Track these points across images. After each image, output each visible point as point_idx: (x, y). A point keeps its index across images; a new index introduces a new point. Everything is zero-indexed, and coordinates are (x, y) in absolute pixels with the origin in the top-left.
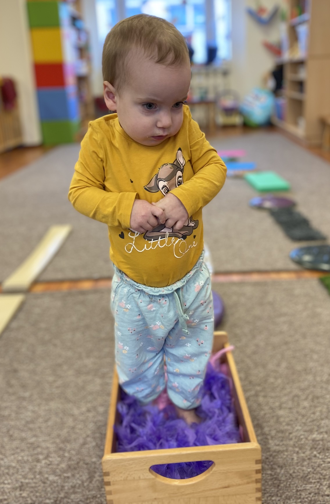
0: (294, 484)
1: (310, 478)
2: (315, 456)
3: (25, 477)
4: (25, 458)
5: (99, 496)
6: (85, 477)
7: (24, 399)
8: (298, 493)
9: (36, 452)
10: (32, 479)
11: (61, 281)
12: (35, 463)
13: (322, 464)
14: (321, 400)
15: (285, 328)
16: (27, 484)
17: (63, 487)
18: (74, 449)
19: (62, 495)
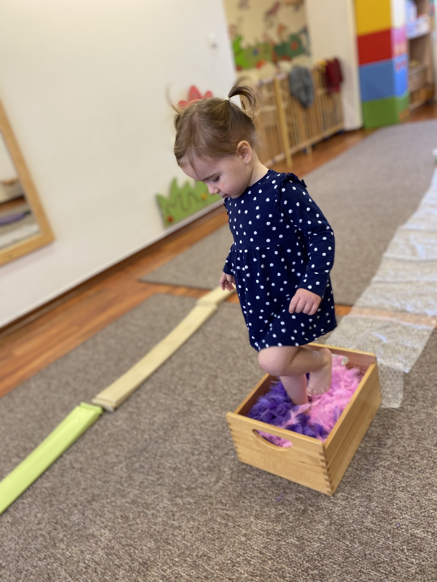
18: (218, 456)
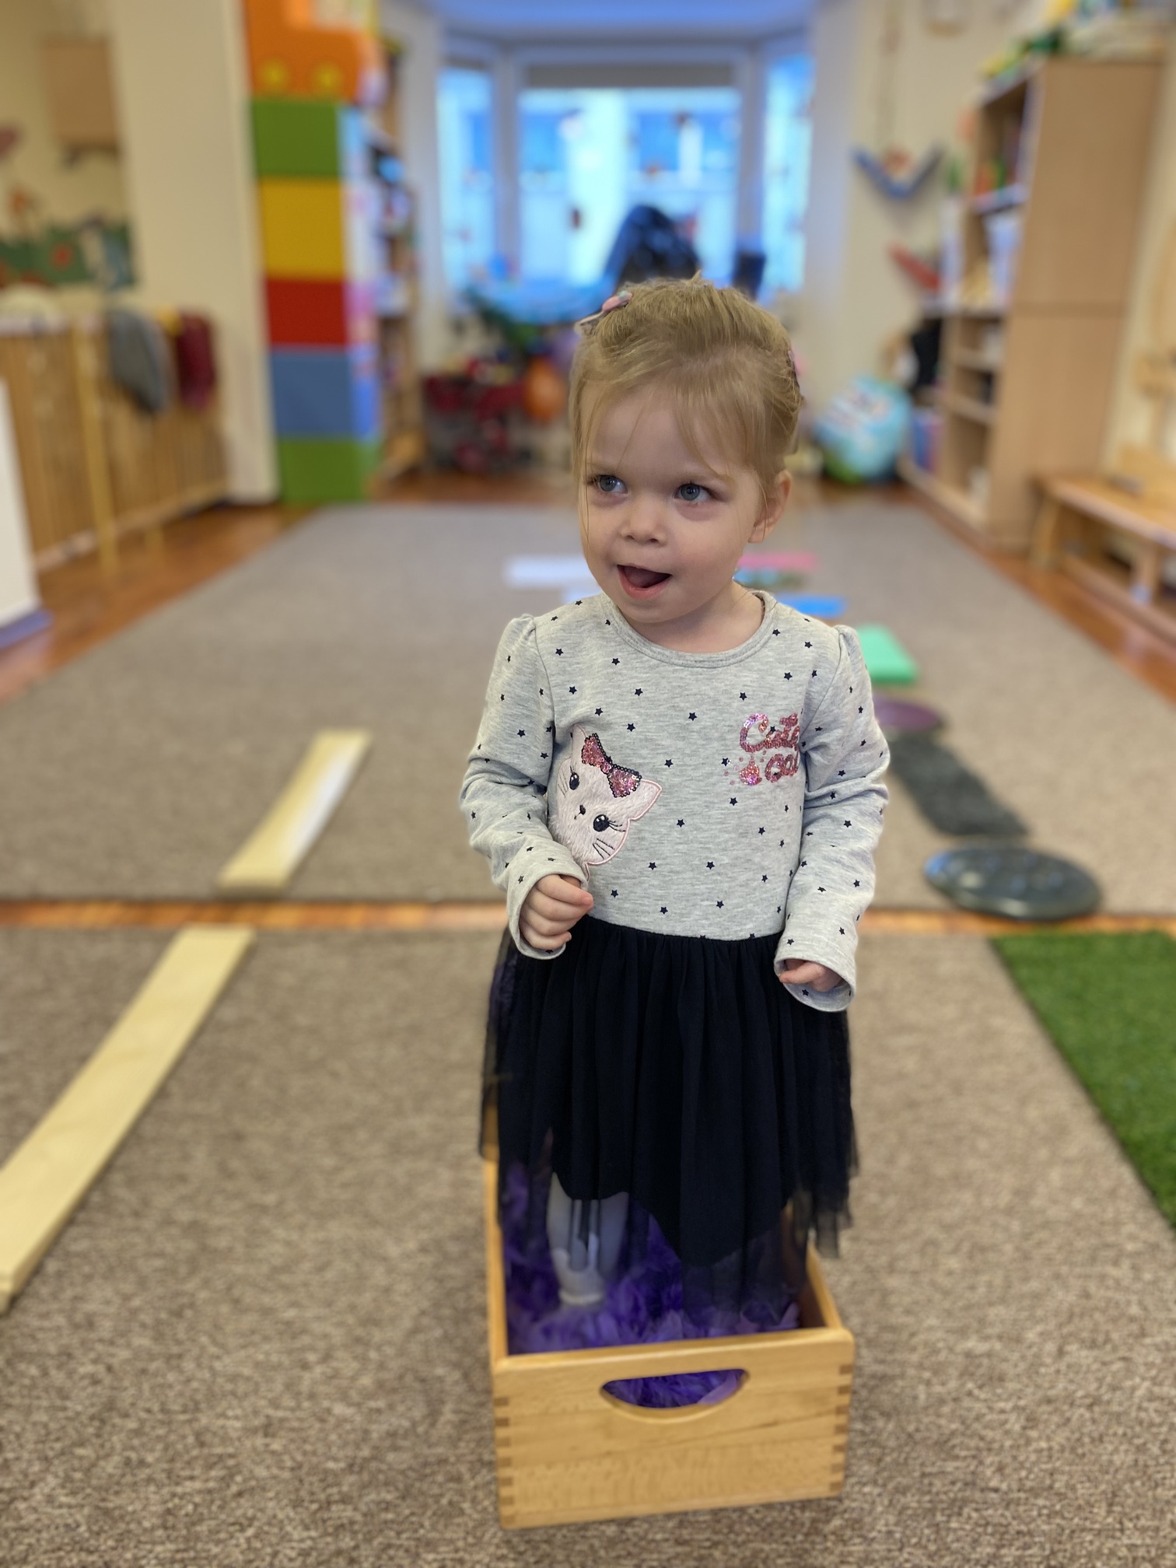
0: (915, 1459)
1: (954, 1447)
2: (970, 1394)
3: (275, 1404)
4: (274, 1358)
5: (452, 1459)
6: (418, 1413)
7: (264, 1209)
8: (926, 1481)
9: (298, 1344)
10: (293, 1410)
11: (345, 903)
12: (297, 1372)
13: (984, 1415)
14: (991, 1256)
15: (910, 1064)
16: (282, 1420)
17: (366, 1432)
19: (366, 1452)
